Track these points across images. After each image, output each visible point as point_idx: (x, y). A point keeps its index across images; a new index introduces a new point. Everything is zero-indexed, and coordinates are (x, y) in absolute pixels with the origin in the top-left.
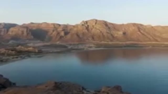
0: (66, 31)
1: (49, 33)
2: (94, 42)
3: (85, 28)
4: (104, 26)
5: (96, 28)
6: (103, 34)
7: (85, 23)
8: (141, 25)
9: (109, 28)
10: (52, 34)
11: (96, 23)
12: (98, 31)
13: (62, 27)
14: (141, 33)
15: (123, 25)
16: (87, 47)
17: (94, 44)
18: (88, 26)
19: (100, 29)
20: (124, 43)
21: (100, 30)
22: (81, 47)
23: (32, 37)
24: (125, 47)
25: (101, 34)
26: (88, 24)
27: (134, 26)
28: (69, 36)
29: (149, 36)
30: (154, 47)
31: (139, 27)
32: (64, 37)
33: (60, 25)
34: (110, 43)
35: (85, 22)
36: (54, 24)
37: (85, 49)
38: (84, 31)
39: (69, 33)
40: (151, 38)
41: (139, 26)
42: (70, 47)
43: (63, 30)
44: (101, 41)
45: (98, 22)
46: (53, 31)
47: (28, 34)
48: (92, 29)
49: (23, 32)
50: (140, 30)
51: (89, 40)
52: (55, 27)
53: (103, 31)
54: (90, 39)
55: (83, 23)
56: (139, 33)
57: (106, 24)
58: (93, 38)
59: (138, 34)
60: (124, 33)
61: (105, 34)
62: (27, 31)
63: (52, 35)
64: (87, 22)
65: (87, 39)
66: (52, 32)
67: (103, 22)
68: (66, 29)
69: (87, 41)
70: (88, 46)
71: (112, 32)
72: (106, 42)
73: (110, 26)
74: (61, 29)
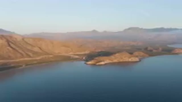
30: (27, 65)
50: (10, 43)
56: (9, 48)
59: (8, 49)
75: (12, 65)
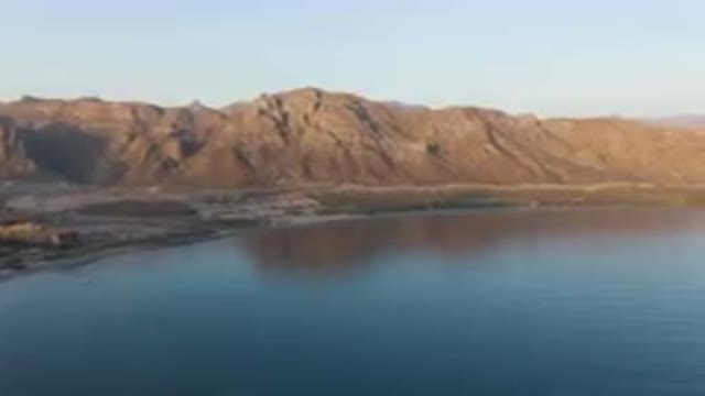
0: (187, 138)
1: (114, 147)
3: (272, 124)
4: (352, 114)
5: (317, 127)
6: (347, 152)
7: (270, 106)
8: (499, 114)
9: (374, 127)
11: (317, 106)
13: (170, 118)
14: (497, 146)
16: (280, 212)
17: (311, 196)
18: (285, 116)
19: (334, 130)
20: (433, 189)
21: (333, 135)
22: (254, 210)
23: (31, 165)
24: (436, 206)
25: (340, 152)
26: (286, 108)
27: (469, 117)
28: (200, 162)
29: (528, 161)
30: (543, 203)
31: (490, 124)
32: (182, 166)
33: (160, 111)
34: (379, 189)
35: (274, 102)
36: (134, 108)
37: (274, 222)
38: (267, 138)
39: (202, 145)
40: (535, 166)
41: (492, 119)
42: (207, 213)
43: (178, 134)
44: (340, 182)
45: (324, 102)
46: (132, 138)
48: (301, 131)
50: (495, 135)
51: (289, 177)
52: (137, 121)
53: (346, 140)
54: (296, 173)
55: (264, 105)
56: (490, 147)
57: (357, 108)
58: (307, 171)
59: (487, 151)
60: (433, 149)
61: (356, 152)
63: (124, 158)
64: (279, 101)
65: (282, 174)
66: (124, 139)
67: (348, 102)
68: (188, 127)
69: (281, 182)
71: (382, 143)
72: (358, 188)
74: (168, 130)
75: (495, 200)
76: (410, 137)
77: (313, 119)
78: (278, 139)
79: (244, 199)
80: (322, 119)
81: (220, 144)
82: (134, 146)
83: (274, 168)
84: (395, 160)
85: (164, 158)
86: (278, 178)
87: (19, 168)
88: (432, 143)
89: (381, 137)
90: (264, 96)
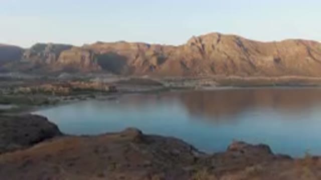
0: (160, 56)
1: (129, 62)
2: (214, 76)
3: (197, 49)
4: (236, 46)
5: (218, 50)
6: (232, 61)
7: (196, 41)
8: (314, 43)
9: (246, 50)
10: (134, 62)
11: (218, 41)
12: (223, 55)
13: (153, 49)
15: (274, 43)
17: (214, 80)
18: (203, 46)
19: (227, 52)
20: (277, 78)
21: (225, 54)
23: (100, 68)
25: (229, 62)
26: (203, 42)
27: (298, 44)
28: (165, 66)
32: (157, 68)
33: (149, 46)
35: (198, 40)
36: (138, 44)
37: (196, 89)
38: (194, 56)
39: (167, 59)
41: (311, 46)
42: (167, 85)
43: (156, 54)
44: (227, 75)
45: (222, 38)
46: (137, 56)
47: (91, 62)
48: (210, 52)
49: (83, 58)
51: (204, 72)
52: (140, 50)
53: (232, 56)
54: (208, 71)
55: (194, 41)
57: (238, 42)
58: (212, 69)
60: (277, 61)
61: (237, 61)
62: (90, 57)
63: (135, 64)
64: (200, 39)
65: (201, 71)
66: (135, 58)
67: (233, 38)
68: (160, 52)
69: (201, 74)
70: (203, 83)
71: (250, 58)
73: (246, 45)
74: (151, 53)
76: (265, 55)
77: (216, 47)
78: (199, 56)
79: (183, 80)
80: (220, 46)
81: (174, 58)
82: (138, 60)
83: (197, 69)
84: (257, 65)
85: (150, 65)
86: (199, 73)
87: (95, 69)
88: (277, 57)
89: (249, 55)
90: (194, 37)
